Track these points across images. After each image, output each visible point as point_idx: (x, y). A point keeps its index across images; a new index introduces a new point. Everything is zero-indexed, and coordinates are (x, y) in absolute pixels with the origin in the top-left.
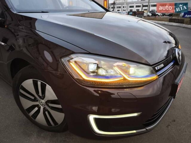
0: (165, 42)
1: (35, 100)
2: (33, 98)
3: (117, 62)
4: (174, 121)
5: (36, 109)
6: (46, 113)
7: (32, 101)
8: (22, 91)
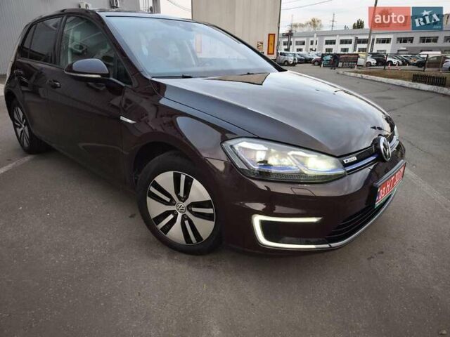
0: (374, 128)
1: (172, 203)
2: (168, 200)
3: (291, 150)
4: (382, 253)
5: (171, 217)
6: (187, 222)
7: (166, 205)
8: (152, 189)
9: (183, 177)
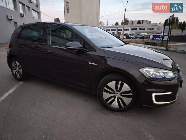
1: (114, 93)
3: (161, 70)
5: (113, 98)
6: (120, 100)
8: (106, 88)
9: (120, 83)
